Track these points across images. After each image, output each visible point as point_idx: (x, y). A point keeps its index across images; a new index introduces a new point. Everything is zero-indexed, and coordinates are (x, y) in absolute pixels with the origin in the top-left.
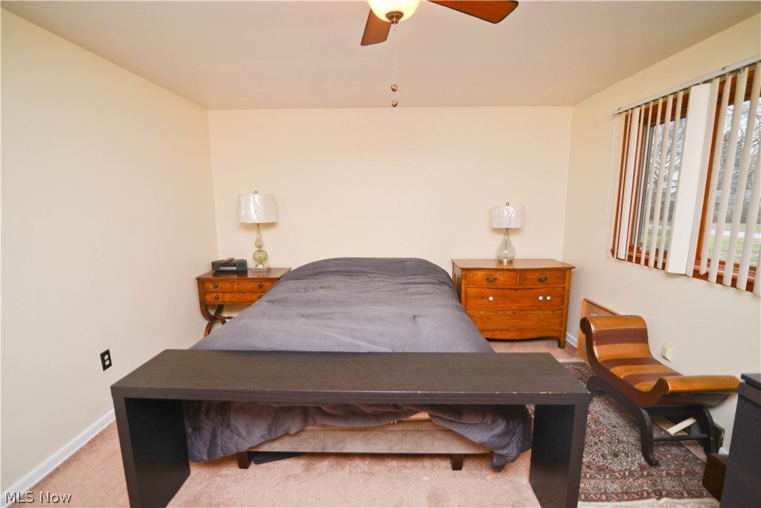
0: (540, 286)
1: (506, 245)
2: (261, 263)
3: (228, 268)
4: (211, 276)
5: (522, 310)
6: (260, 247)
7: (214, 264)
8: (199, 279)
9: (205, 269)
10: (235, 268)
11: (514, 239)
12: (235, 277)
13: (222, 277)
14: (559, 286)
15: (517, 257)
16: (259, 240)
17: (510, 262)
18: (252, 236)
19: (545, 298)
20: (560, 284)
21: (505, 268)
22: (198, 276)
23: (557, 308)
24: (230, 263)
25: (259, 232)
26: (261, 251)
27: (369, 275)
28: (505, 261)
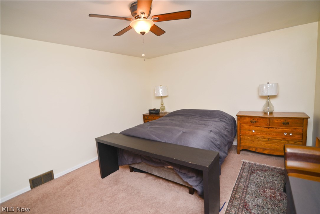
0: (284, 127)
1: (268, 104)
2: (163, 110)
3: (153, 112)
4: (148, 114)
5: (273, 139)
6: (162, 105)
7: (150, 110)
8: (144, 115)
9: (146, 112)
10: (155, 112)
11: (273, 101)
12: (155, 115)
13: (151, 115)
14: (298, 128)
15: (275, 111)
16: (162, 102)
17: (271, 113)
18: (159, 101)
19: (288, 134)
20: (299, 127)
21: (268, 117)
22: (143, 114)
23: (298, 140)
24: (154, 110)
25: (162, 99)
26: (163, 106)
27: (193, 116)
28: (268, 113)
